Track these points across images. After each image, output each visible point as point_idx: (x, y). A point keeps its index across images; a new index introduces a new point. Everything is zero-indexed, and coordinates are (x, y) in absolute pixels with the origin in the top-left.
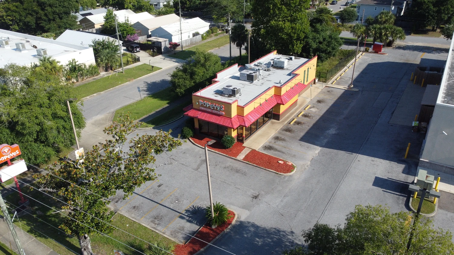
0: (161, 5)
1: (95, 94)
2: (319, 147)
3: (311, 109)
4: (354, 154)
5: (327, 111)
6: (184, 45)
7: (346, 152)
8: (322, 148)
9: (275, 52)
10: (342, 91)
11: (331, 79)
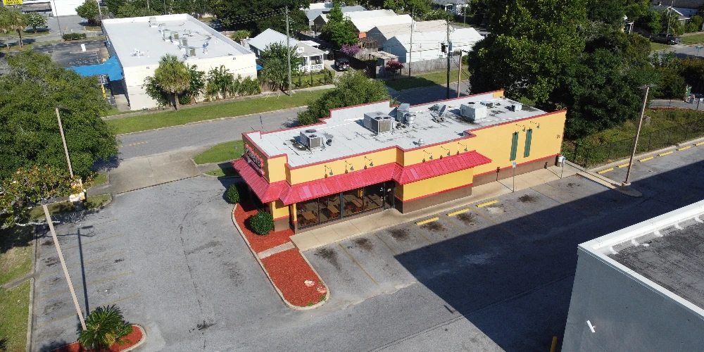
0: (458, 7)
1: (222, 118)
2: (415, 280)
3: (489, 209)
4: (457, 314)
5: (520, 219)
6: (414, 68)
7: (448, 305)
8: (418, 282)
9: (501, 93)
10: (600, 190)
11: (609, 163)
